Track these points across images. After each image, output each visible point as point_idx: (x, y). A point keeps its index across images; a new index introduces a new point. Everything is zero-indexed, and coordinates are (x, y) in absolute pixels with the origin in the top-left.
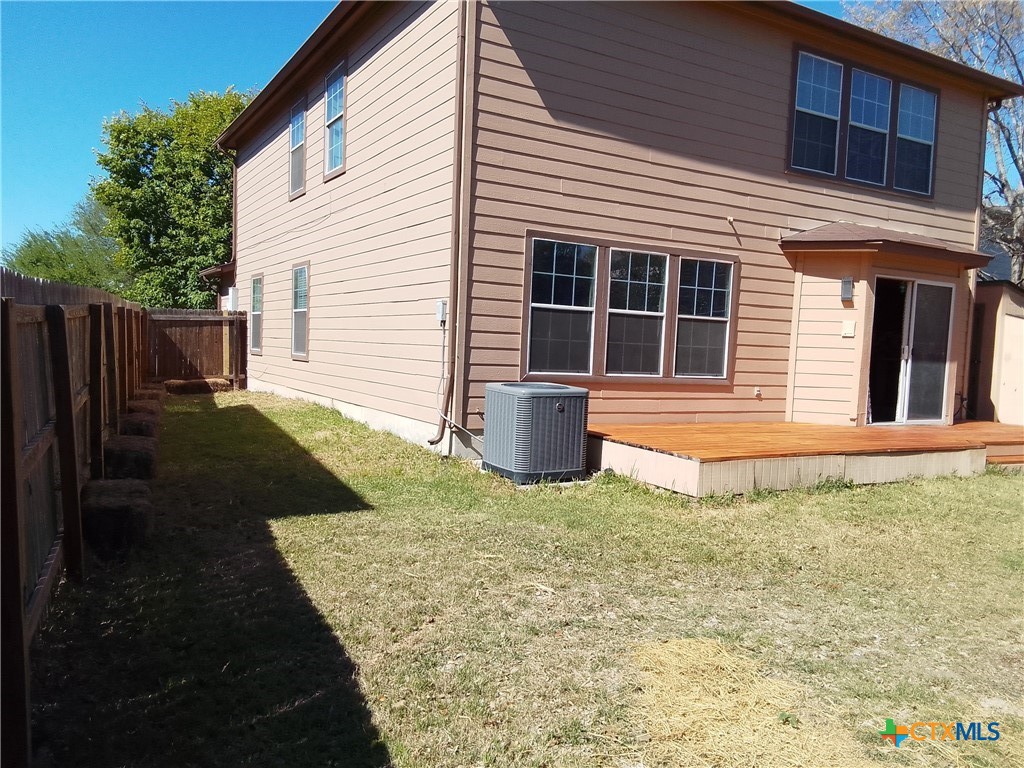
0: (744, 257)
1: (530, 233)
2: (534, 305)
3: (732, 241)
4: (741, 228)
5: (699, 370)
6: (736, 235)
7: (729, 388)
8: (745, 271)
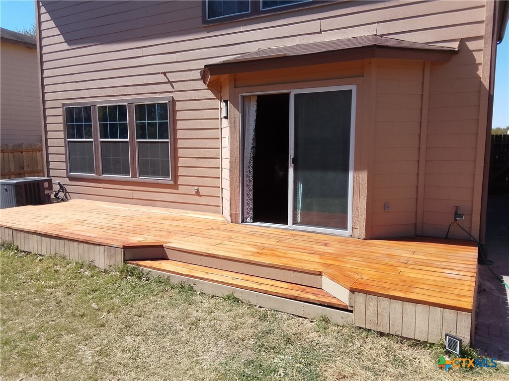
0: (176, 96)
1: (63, 105)
2: (68, 140)
3: (168, 87)
4: (172, 77)
5: (155, 173)
6: (169, 82)
7: (175, 186)
8: (179, 106)
